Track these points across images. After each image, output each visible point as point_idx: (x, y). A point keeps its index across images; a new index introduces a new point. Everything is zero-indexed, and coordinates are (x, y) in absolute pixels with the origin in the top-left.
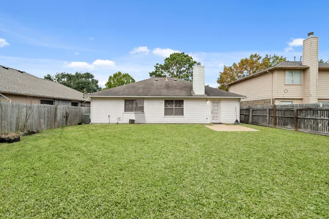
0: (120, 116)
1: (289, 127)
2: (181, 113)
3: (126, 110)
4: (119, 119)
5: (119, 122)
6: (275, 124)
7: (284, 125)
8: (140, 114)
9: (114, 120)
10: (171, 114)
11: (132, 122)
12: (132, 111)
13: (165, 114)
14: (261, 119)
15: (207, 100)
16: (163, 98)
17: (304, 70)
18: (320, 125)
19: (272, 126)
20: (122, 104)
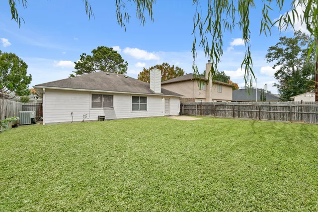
0: (86, 113)
1: (210, 115)
2: (144, 108)
3: (94, 105)
4: (85, 116)
5: (85, 120)
6: (201, 114)
7: (207, 115)
8: (109, 110)
9: (78, 118)
10: (137, 110)
11: (102, 118)
12: (101, 106)
13: (133, 109)
14: (191, 111)
15: (162, 97)
16: (131, 94)
17: (207, 82)
18: (227, 113)
19: (200, 115)
20: (89, 99)
